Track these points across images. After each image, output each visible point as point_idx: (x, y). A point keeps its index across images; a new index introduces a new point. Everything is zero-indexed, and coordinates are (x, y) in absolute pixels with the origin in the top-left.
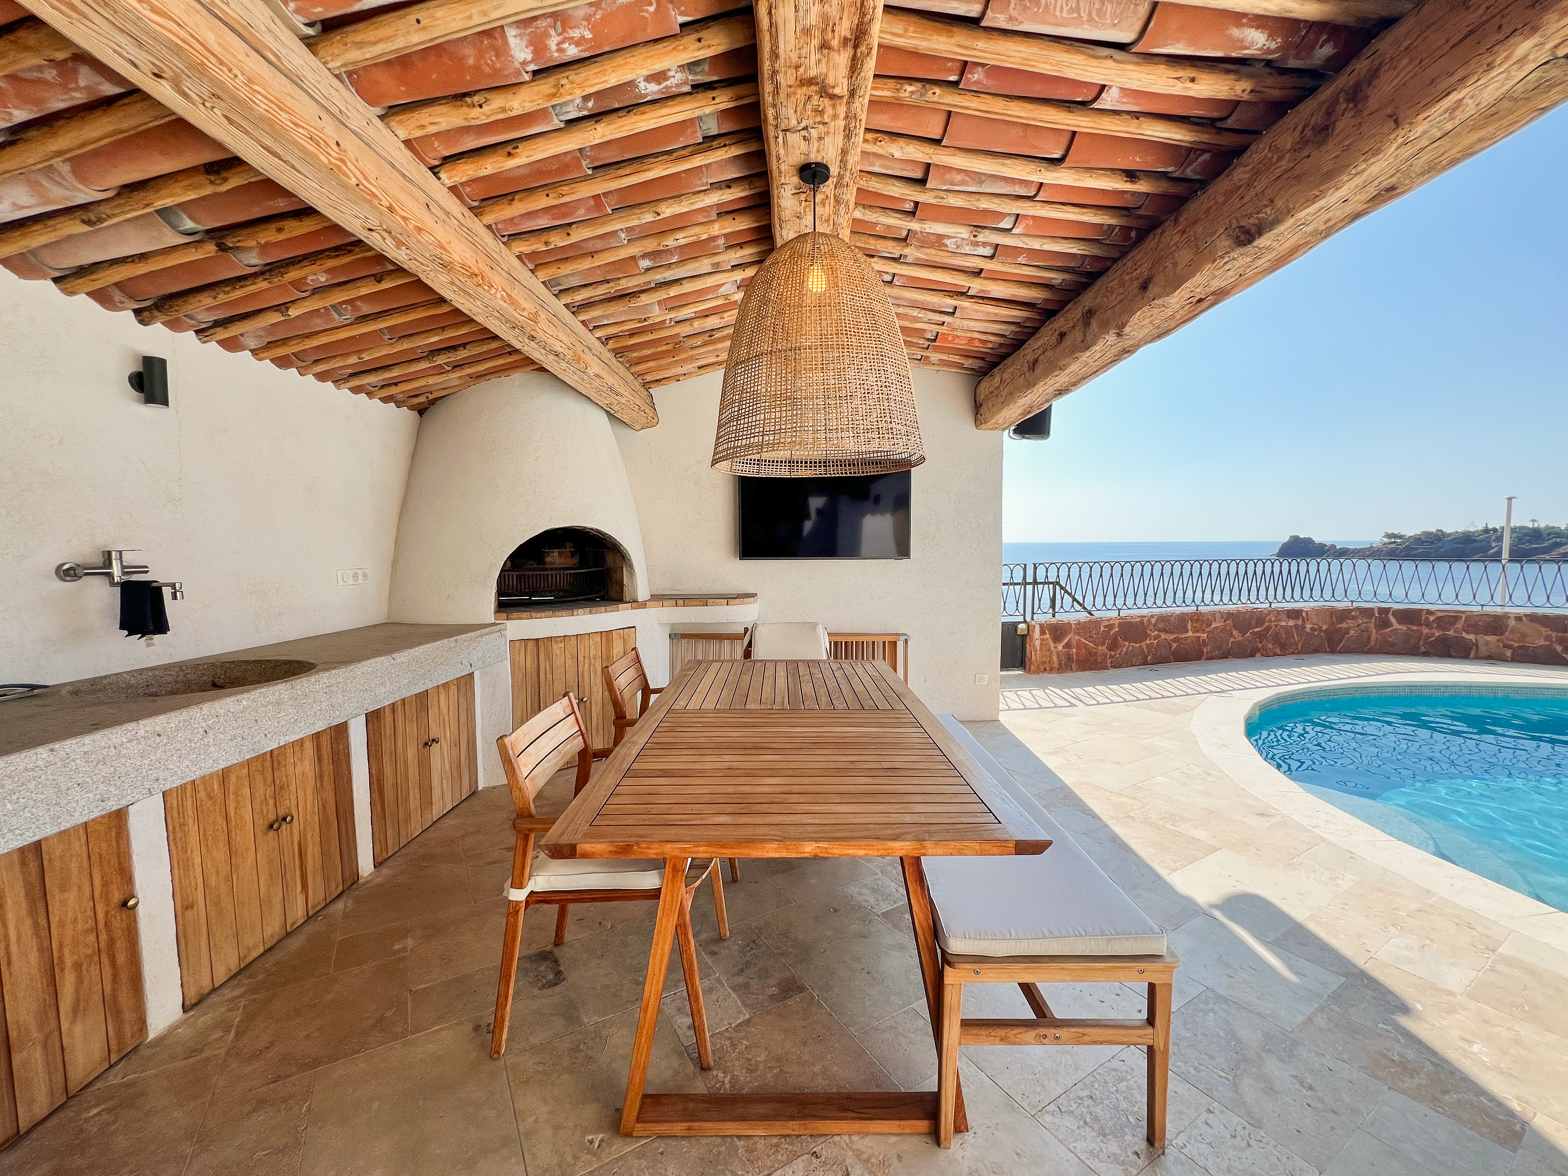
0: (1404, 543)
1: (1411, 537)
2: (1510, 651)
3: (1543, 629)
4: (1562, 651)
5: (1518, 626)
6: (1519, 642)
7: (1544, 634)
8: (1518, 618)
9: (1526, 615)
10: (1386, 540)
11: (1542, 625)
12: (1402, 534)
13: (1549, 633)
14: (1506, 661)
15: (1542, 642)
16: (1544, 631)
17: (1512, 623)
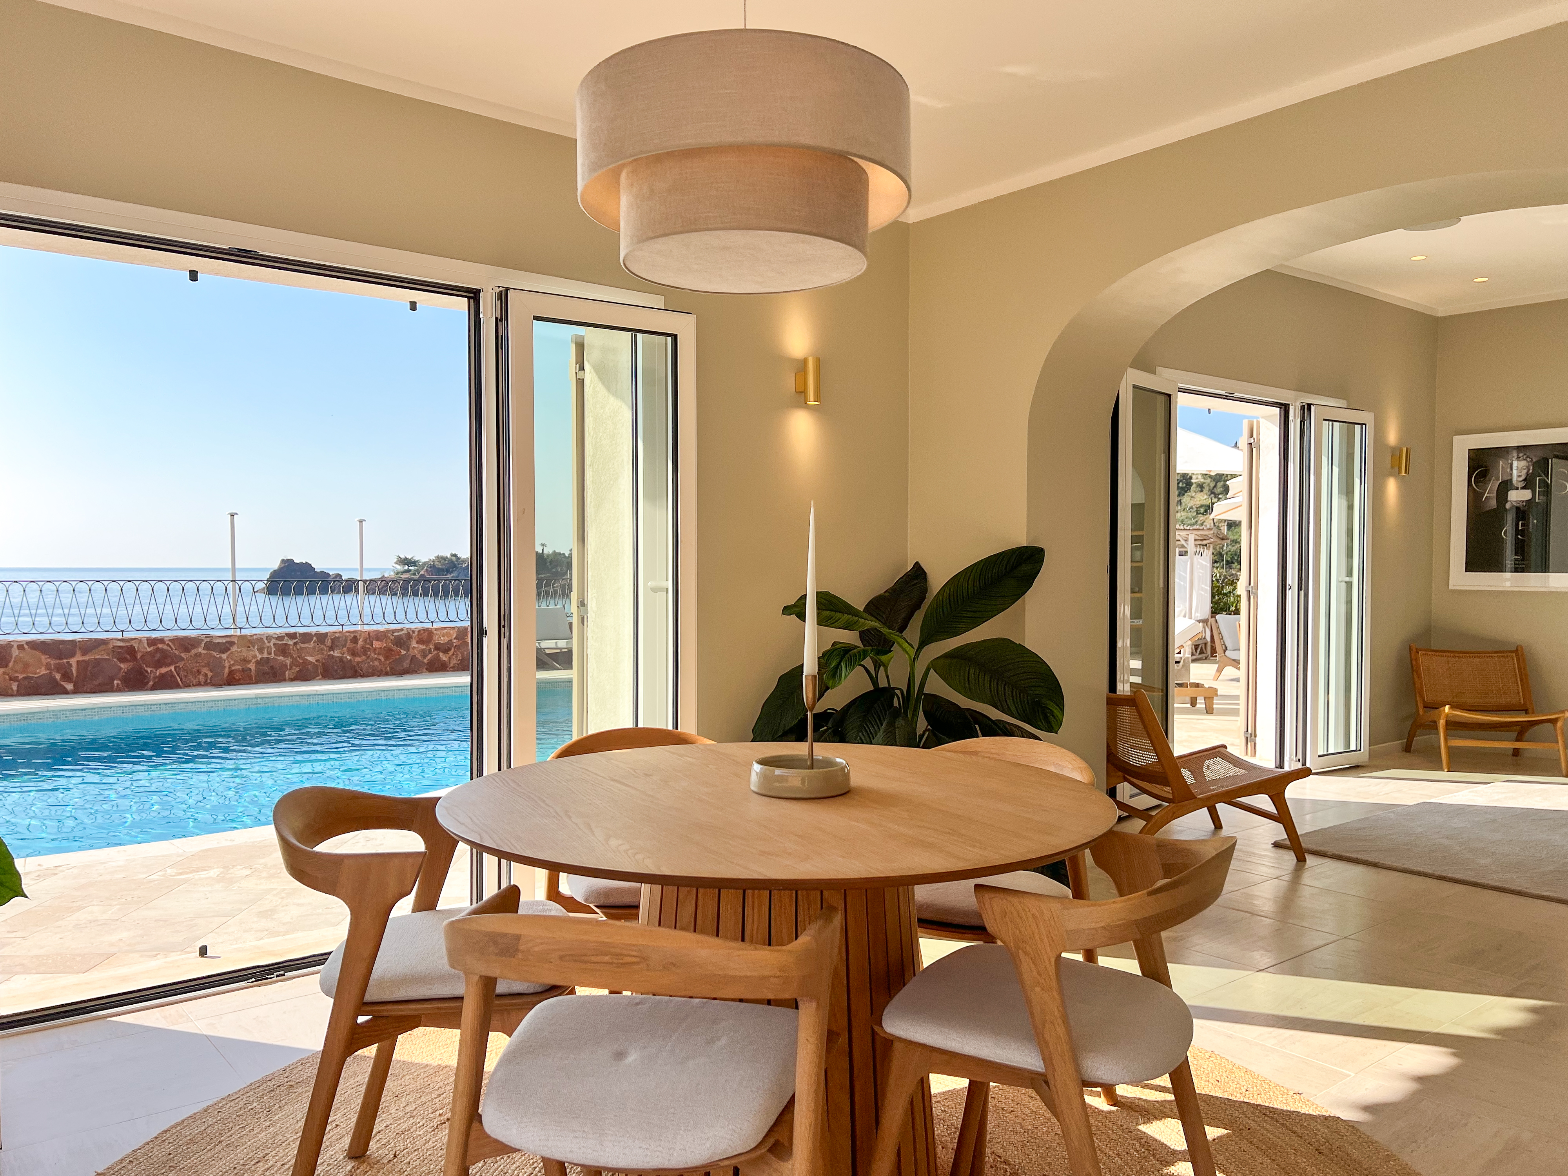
0: (417, 571)
1: (425, 563)
2: (16, 683)
3: (43, 657)
4: (60, 679)
5: (22, 655)
6: (22, 673)
7: (44, 662)
8: (21, 647)
9: (28, 643)
10: (399, 568)
11: (44, 653)
12: (416, 559)
13: (49, 660)
14: (12, 696)
15: (43, 671)
16: (45, 659)
17: (15, 652)
